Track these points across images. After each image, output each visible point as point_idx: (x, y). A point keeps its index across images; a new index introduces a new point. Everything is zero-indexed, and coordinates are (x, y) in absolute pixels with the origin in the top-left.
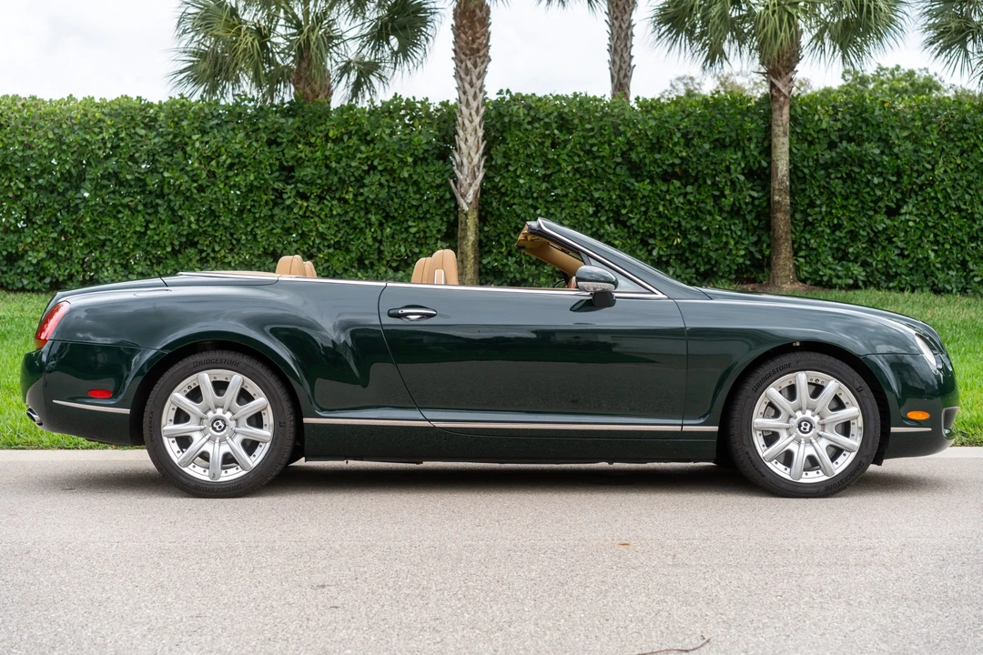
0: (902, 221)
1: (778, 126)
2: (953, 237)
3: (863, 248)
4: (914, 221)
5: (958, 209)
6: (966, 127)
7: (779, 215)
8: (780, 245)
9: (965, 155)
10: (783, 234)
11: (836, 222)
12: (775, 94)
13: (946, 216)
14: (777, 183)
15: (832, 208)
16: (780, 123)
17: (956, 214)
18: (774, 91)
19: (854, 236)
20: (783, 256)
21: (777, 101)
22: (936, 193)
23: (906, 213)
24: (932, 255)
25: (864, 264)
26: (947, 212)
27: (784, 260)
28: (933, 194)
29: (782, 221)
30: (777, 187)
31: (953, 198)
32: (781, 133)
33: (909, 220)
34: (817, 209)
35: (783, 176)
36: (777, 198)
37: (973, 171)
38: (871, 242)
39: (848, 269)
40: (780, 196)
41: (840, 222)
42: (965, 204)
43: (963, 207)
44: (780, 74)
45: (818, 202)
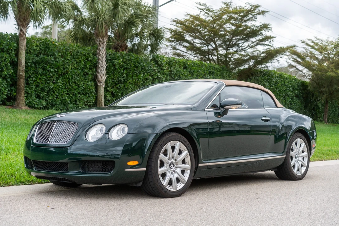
0: (57, 85)
1: (22, 46)
2: (73, 92)
3: (46, 95)
4: (62, 86)
5: (75, 83)
6: (79, 54)
7: (22, 80)
8: (21, 92)
9: (78, 64)
10: (23, 88)
11: (37, 84)
12: (22, 34)
13: (71, 85)
14: (21, 68)
15: (37, 79)
16: (23, 45)
17: (74, 84)
18: (21, 32)
19: (42, 90)
20: (22, 96)
21: (23, 36)
22: (69, 76)
23: (59, 83)
24: (67, 98)
25: (46, 100)
26: (72, 83)
27: (22, 97)
28: (68, 77)
29: (22, 82)
30: (21, 69)
31: (74, 79)
32: (23, 49)
33: (60, 85)
34: (31, 79)
35: (24, 65)
36: (21, 73)
37: (80, 70)
38: (48, 92)
39: (41, 102)
40: (22, 73)
41: (39, 84)
42: (77, 81)
43: (77, 82)
44: (24, 26)
45: (32, 76)
